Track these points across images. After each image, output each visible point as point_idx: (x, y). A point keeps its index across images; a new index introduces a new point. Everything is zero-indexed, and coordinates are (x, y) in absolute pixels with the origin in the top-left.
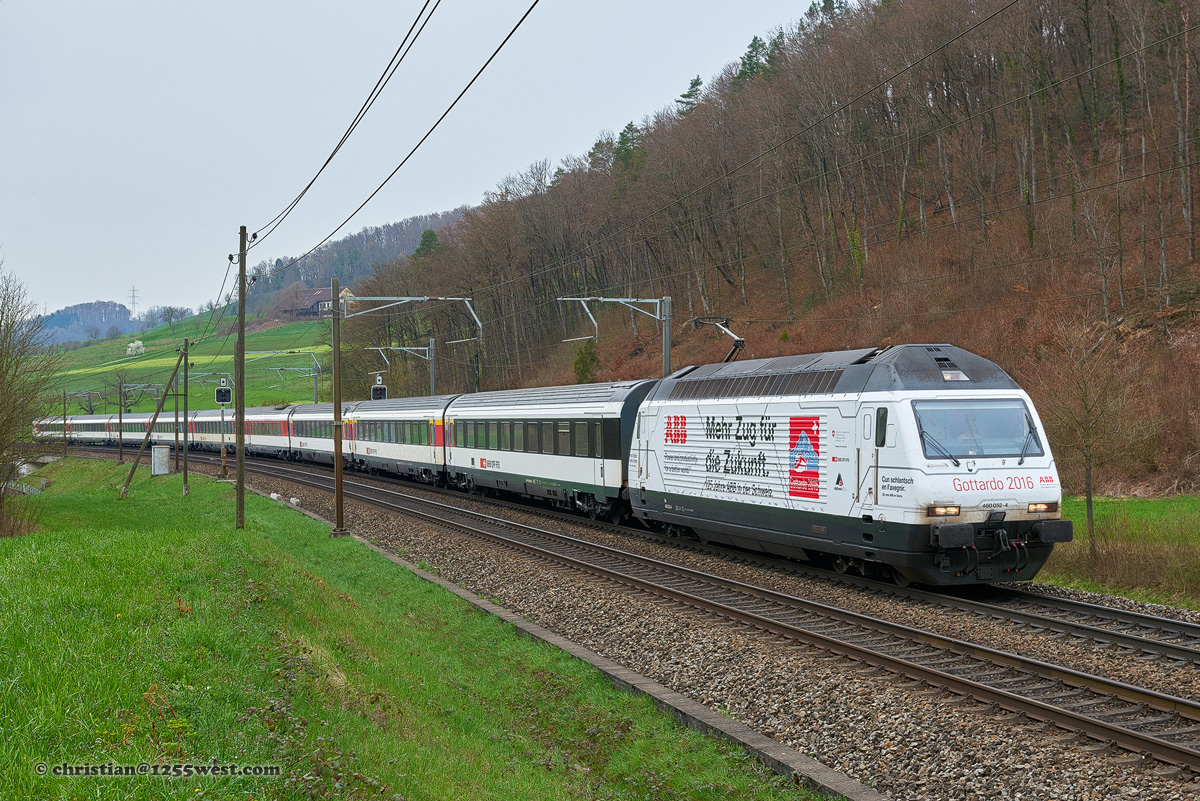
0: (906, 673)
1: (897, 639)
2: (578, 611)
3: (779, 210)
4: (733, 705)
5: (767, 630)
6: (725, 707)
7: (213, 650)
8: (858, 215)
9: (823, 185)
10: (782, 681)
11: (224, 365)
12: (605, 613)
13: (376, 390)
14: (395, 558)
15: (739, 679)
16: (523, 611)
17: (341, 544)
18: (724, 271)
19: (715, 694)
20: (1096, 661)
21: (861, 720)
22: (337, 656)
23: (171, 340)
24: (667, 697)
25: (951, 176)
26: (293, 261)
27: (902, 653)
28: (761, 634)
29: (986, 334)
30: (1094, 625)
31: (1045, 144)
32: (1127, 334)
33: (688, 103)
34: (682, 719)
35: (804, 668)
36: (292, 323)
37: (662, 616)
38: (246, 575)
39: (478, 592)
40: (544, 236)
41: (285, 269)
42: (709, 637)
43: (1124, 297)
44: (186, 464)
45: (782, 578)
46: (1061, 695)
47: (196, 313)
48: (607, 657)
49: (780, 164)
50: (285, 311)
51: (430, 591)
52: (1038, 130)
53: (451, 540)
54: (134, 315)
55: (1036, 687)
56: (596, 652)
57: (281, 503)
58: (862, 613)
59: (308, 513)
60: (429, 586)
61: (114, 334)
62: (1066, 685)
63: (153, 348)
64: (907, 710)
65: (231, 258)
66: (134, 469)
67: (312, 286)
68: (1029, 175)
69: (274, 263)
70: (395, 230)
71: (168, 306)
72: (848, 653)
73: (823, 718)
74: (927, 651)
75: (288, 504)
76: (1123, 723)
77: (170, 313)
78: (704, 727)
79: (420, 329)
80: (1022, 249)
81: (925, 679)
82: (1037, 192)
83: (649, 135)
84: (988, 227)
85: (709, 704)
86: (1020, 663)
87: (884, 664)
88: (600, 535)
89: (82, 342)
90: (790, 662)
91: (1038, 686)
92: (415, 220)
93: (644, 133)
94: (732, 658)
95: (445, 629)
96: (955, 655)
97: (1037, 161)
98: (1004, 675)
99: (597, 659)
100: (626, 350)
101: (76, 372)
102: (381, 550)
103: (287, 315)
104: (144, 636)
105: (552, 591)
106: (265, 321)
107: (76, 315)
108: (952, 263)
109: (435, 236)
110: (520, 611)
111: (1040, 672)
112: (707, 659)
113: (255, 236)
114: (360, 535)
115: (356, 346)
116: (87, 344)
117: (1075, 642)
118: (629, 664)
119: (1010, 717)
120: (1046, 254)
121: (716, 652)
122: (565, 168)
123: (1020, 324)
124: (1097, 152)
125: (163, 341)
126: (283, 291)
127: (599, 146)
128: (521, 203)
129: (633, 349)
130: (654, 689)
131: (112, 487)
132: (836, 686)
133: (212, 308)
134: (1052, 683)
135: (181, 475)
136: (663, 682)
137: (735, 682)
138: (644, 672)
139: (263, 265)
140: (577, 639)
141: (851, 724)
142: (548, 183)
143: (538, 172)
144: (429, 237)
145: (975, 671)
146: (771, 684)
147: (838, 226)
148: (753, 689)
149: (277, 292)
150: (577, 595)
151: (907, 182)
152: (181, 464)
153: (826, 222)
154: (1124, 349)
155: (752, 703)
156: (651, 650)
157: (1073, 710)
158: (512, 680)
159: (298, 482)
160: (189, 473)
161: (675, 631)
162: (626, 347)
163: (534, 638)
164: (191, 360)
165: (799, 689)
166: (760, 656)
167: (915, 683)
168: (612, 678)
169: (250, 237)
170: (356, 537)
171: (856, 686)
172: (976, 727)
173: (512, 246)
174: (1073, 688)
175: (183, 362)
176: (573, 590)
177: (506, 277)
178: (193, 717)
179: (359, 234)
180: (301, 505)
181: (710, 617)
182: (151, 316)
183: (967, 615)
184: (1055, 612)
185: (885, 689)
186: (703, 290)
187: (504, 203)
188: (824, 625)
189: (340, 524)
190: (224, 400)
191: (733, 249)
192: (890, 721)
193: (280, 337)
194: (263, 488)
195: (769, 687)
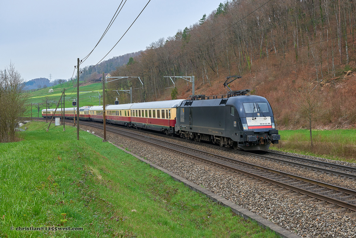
0: (249, 175)
1: (249, 167)
2: (166, 161)
3: (227, 51)
4: (204, 184)
5: (215, 165)
6: (202, 185)
7: (66, 169)
8: (249, 52)
9: (239, 44)
10: (217, 178)
11: (74, 95)
12: (173, 161)
13: (116, 102)
14: (120, 147)
15: (206, 178)
16: (152, 161)
17: (105, 144)
18: (213, 68)
19: (200, 182)
20: (300, 172)
21: (236, 188)
22: (100, 172)
23: (61, 88)
24: (188, 182)
25: (275, 41)
26: (94, 66)
27: (250, 171)
28: (214, 166)
29: (284, 85)
30: (302, 163)
31: (301, 32)
32: (324, 84)
33: (202, 21)
34: (191, 188)
35: (223, 175)
36: (94, 83)
37: (188, 162)
38: (77, 151)
39: (141, 156)
40: (162, 58)
41: (92, 68)
42: (200, 167)
43: (323, 74)
44: (64, 123)
45: (221, 152)
46: (289, 181)
47: (68, 81)
48: (173, 172)
49: (227, 38)
50: (92, 80)
51: (128, 156)
52: (299, 28)
53: (135, 142)
54: (51, 82)
55: (283, 179)
56: (170, 171)
57: (90, 133)
58: (241, 161)
59: (97, 136)
60: (128, 155)
61: (45, 87)
62: (291, 178)
63: (56, 91)
64: (248, 185)
65: (75, 67)
66: (50, 124)
67: (99, 73)
68: (296, 41)
69: (89, 67)
70: (122, 57)
71: (60, 79)
72: (235, 170)
73: (227, 187)
74: (257, 170)
75: (92, 133)
76: (303, 188)
77: (60, 81)
78: (196, 190)
79: (129, 85)
80: (294, 61)
81: (254, 177)
82: (299, 45)
83: (192, 31)
84: (285, 55)
85: (198, 184)
86: (280, 173)
87: (244, 173)
88: (175, 141)
89: (36, 89)
90: (219, 173)
91: (284, 179)
92: (128, 54)
93: (190, 30)
94: (205, 172)
95: (132, 166)
96: (263, 171)
97: (298, 37)
98: (275, 176)
99: (171, 173)
100: (185, 90)
101: (35, 97)
102: (116, 145)
103: (93, 81)
104: (49, 165)
105: (160, 156)
106: (86, 83)
107: (35, 82)
108: (275, 65)
109: (133, 59)
110: (151, 161)
111: (284, 175)
112: (199, 173)
113: (81, 61)
114: (110, 141)
115: (111, 89)
116: (38, 90)
117: (296, 167)
118: (179, 174)
119: (274, 186)
120: (301, 62)
121: (201, 171)
122: (168, 40)
123: (294, 82)
124: (315, 34)
125: (59, 89)
126: (91, 74)
127: (178, 34)
128: (156, 50)
129: (187, 90)
130: (184, 180)
131: (44, 129)
132: (231, 179)
133: (72, 79)
134: (287, 178)
135: (63, 126)
136: (187, 179)
137: (205, 178)
138: (182, 176)
139: (86, 67)
140: (166, 168)
141: (234, 189)
142: (164, 44)
143: (161, 41)
144: (131, 60)
145: (268, 175)
146: (214, 179)
147: (244, 55)
148: (210, 180)
149: (90, 75)
150: (166, 156)
151: (263, 43)
152: (63, 122)
153: (240, 54)
154: (322, 89)
155: (209, 184)
156: (184, 170)
157: (291, 185)
158: (148, 179)
159: (95, 127)
160: (65, 125)
161: (191, 166)
162: (185, 89)
163: (155, 168)
164: (65, 94)
165: (221, 180)
166: (212, 172)
167: (251, 178)
168: (174, 178)
169: (80, 61)
170: (109, 142)
171: (236, 179)
172: (265, 188)
173: (154, 62)
174: (293, 179)
175: (63, 94)
176: (165, 155)
177: (152, 70)
178: (60, 183)
179: (112, 58)
180: (95, 134)
181: (201, 162)
182: (55, 82)
183: (269, 161)
184: (293, 160)
185: (243, 180)
186: (206, 73)
187: (151, 50)
188: (231, 164)
189: (105, 138)
190: (75, 105)
191: (215, 62)
192: (243, 188)
193: (90, 87)
194: (85, 129)
195: (214, 180)
